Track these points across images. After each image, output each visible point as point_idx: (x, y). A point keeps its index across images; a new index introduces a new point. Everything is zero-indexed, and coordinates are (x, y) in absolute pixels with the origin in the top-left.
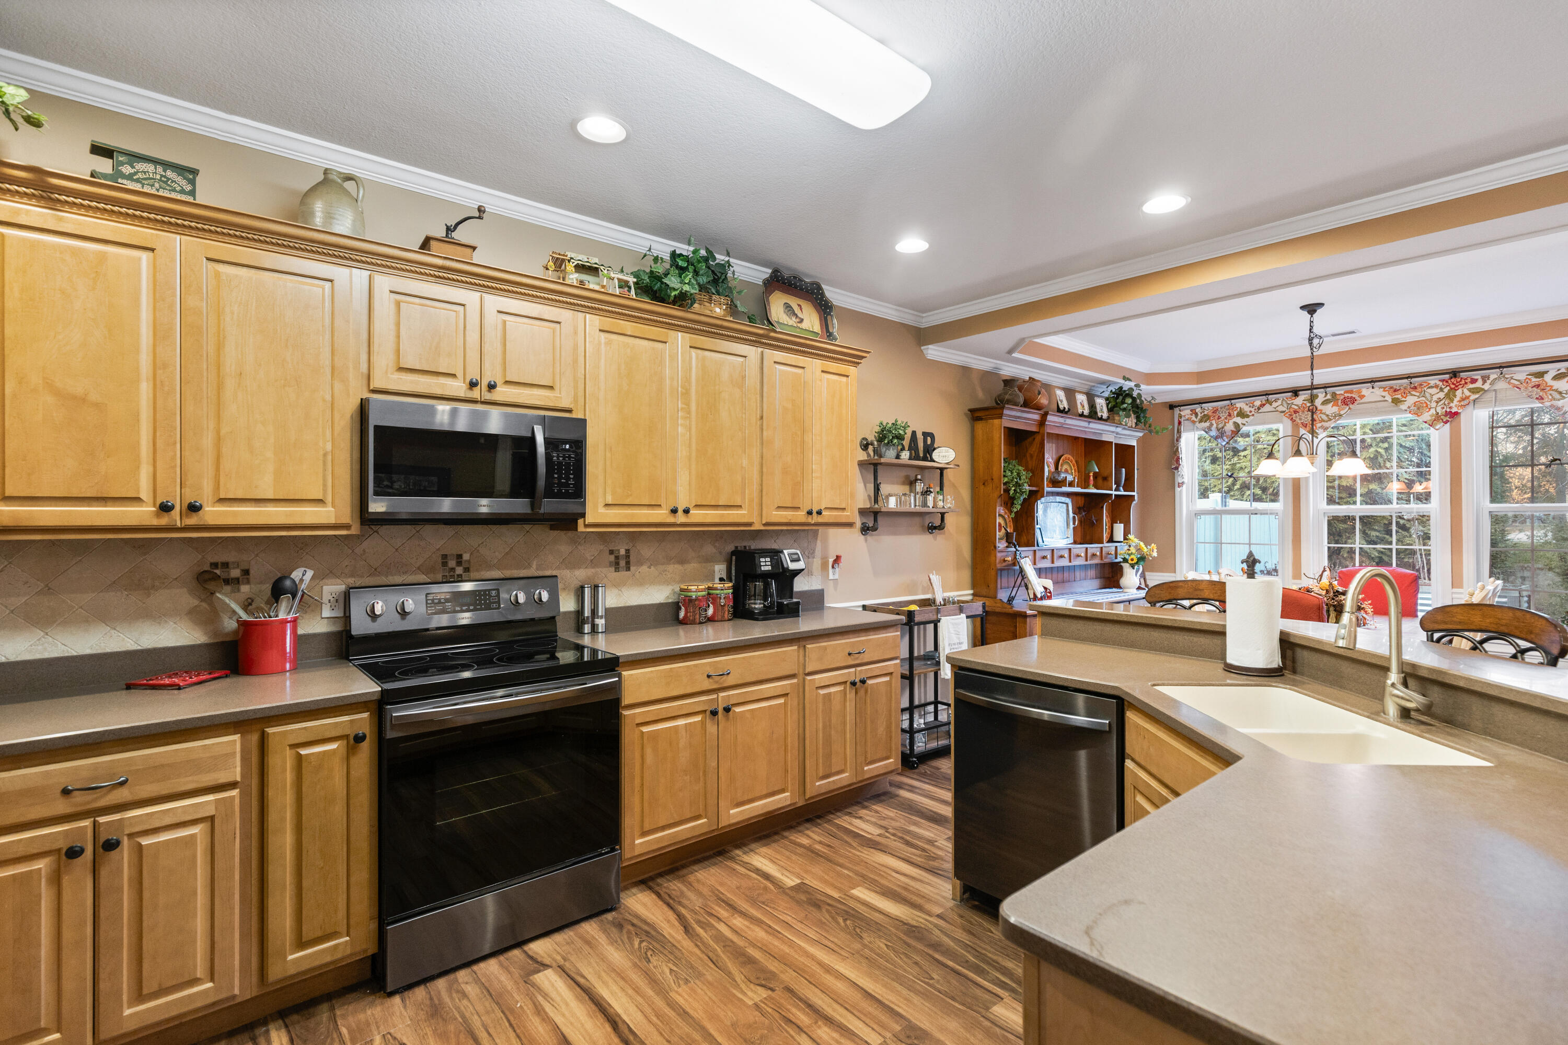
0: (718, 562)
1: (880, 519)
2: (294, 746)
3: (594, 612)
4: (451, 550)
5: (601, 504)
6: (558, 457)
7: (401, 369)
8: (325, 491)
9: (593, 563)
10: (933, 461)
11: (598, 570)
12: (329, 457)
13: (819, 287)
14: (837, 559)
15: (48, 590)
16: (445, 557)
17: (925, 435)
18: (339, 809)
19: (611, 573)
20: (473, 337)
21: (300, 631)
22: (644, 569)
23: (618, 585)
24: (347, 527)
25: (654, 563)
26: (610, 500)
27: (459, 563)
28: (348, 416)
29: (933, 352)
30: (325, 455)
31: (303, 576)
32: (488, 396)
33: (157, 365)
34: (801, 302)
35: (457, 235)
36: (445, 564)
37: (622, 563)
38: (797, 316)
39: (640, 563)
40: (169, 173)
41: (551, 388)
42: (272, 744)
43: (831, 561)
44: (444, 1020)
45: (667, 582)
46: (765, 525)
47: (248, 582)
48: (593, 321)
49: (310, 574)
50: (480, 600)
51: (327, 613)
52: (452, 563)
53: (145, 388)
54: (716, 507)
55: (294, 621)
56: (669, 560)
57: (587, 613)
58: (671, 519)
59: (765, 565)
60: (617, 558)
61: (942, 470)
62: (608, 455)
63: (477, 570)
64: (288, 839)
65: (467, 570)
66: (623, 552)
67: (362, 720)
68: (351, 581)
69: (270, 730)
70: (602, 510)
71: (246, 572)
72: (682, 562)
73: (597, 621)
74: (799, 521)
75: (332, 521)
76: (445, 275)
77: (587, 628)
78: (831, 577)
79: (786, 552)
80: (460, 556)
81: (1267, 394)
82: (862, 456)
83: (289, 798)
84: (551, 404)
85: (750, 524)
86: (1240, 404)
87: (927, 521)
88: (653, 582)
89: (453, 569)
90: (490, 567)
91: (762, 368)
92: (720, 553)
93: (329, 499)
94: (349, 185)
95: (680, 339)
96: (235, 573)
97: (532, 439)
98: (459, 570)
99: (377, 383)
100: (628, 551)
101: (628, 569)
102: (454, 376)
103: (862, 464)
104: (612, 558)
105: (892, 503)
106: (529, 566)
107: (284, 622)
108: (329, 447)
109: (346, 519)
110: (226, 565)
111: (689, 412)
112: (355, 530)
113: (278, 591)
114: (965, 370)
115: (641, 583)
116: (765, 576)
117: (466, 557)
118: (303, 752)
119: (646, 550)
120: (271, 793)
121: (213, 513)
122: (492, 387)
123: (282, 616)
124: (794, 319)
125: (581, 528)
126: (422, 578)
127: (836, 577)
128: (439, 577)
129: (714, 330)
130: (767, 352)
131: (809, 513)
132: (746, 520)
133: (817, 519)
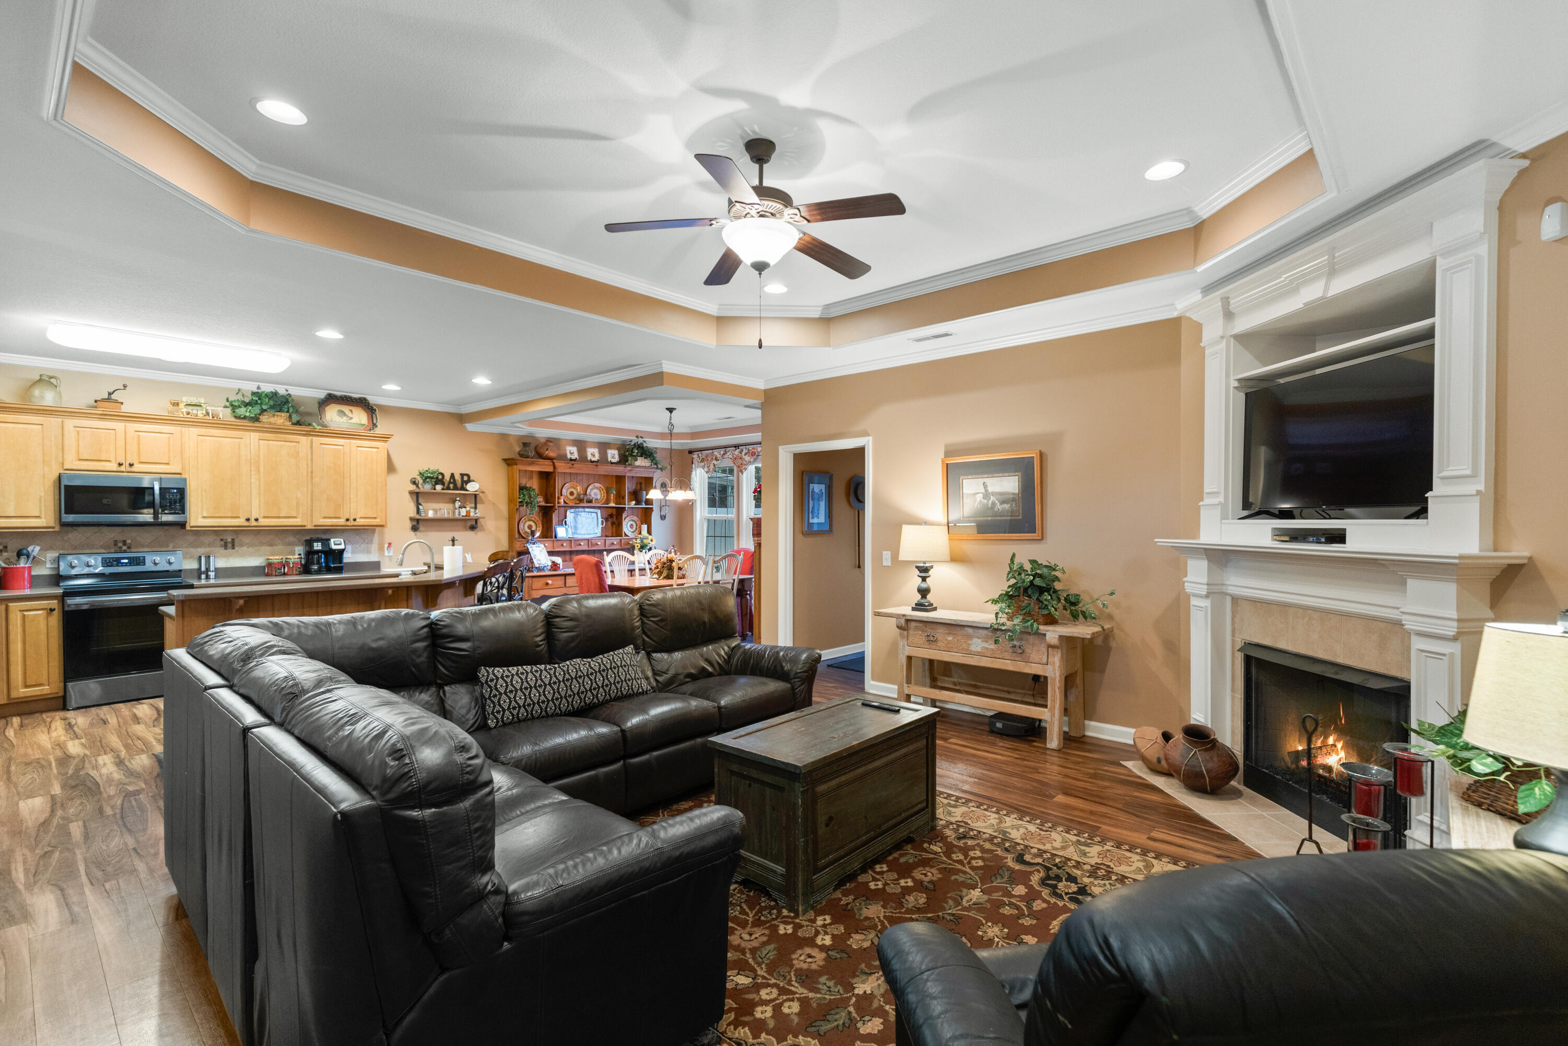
0: (298, 545)
1: (420, 523)
2: (20, 611)
3: (208, 570)
4: (120, 538)
5: (200, 516)
6: (169, 495)
7: (80, 460)
8: (40, 510)
9: (209, 545)
10: (467, 490)
11: (213, 549)
12: (43, 499)
13: (365, 399)
14: (390, 544)
16: (115, 541)
17: (462, 475)
18: (43, 637)
19: (222, 551)
20: (121, 443)
21: (33, 573)
22: (245, 548)
23: (226, 556)
24: (53, 528)
25: (250, 545)
26: (205, 515)
27: (125, 544)
28: (52, 480)
29: (470, 427)
30: (40, 498)
31: (35, 550)
32: (130, 469)
34: (351, 408)
35: (113, 397)
36: (116, 544)
37: (230, 545)
38: (347, 416)
39: (241, 545)
41: (168, 464)
42: (11, 609)
43: (386, 545)
45: (261, 556)
46: (315, 526)
47: (6, 551)
48: (194, 431)
49: (37, 548)
50: (134, 561)
51: (48, 565)
52: (120, 545)
54: (279, 517)
55: (30, 568)
56: (262, 544)
57: (203, 569)
58: (247, 524)
59: (318, 546)
60: (226, 543)
61: (476, 496)
62: (204, 493)
63: (136, 547)
64: (19, 646)
65: (129, 548)
66: (229, 540)
67: (54, 603)
68: (62, 552)
69: (10, 604)
70: (201, 520)
71: (6, 547)
72: (271, 545)
73: (209, 573)
74: (340, 524)
75: (45, 525)
76: (104, 417)
77: (203, 576)
78: (386, 553)
79: (332, 540)
80: (125, 541)
81: (725, 447)
82: (413, 488)
83: (20, 630)
84: (168, 471)
85: (305, 526)
86: (716, 453)
87: (469, 524)
88: (251, 555)
89: (121, 547)
90: (143, 546)
91: (312, 447)
92: (299, 541)
93: (43, 516)
94: (53, 380)
95: (255, 436)
97: (153, 489)
98: (125, 548)
99: (66, 467)
100: (233, 540)
101: (233, 548)
102: (110, 461)
103: (411, 493)
104: (223, 543)
105: (431, 514)
106: (168, 546)
107: (24, 568)
108: (43, 494)
109: (52, 524)
111: (259, 471)
112: (57, 529)
113: (19, 554)
114: (504, 437)
115: (243, 555)
116: (318, 552)
117: (129, 541)
118: (25, 613)
119: (246, 539)
120: (11, 628)
122: (131, 465)
123: (22, 565)
124: (345, 418)
125: (188, 528)
126: (103, 551)
127: (391, 554)
128: (113, 551)
129: (276, 430)
130: (315, 439)
131: (347, 520)
132: (300, 524)
133: (356, 523)
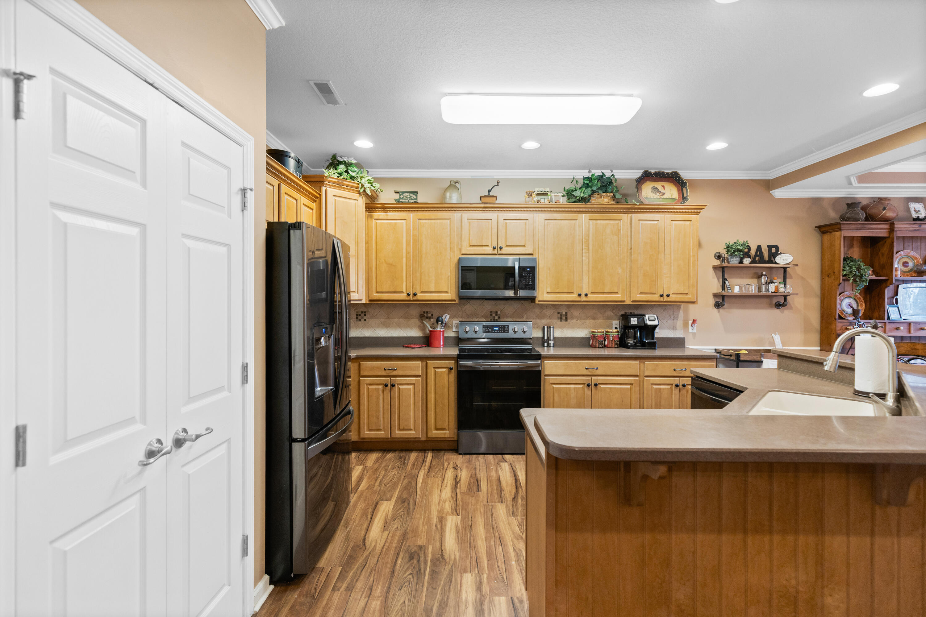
0: (615, 320)
1: (726, 299)
2: (434, 368)
3: (549, 338)
4: (494, 310)
5: (545, 292)
6: (525, 274)
7: (471, 246)
8: (448, 289)
9: (550, 317)
10: (776, 263)
11: (553, 320)
12: (450, 278)
13: (676, 174)
14: (694, 321)
15: (388, 318)
16: (491, 312)
17: (770, 247)
18: (446, 390)
19: (558, 322)
20: (495, 230)
21: (446, 335)
22: (574, 321)
23: (561, 327)
24: (455, 301)
25: (579, 318)
26: (549, 290)
27: (496, 315)
28: (455, 263)
30: (448, 277)
31: (446, 318)
32: (500, 252)
33: (408, 253)
34: (663, 184)
35: (491, 193)
36: (491, 315)
37: (564, 318)
38: (660, 192)
39: (572, 318)
40: (411, 195)
41: (524, 246)
42: (429, 365)
43: (690, 322)
44: (470, 464)
45: (586, 328)
46: (632, 301)
47: (433, 318)
48: (543, 216)
49: (448, 316)
50: (502, 329)
51: (454, 330)
52: (494, 315)
53: (404, 259)
54: (603, 293)
55: (443, 331)
56: (587, 317)
57: (546, 338)
58: (579, 299)
59: (634, 321)
60: (561, 315)
61: (785, 269)
62: (548, 271)
63: (503, 318)
64: (433, 396)
65: (499, 318)
66: (564, 313)
67: (452, 363)
68: (461, 320)
69: (428, 362)
70: (546, 295)
71: (432, 315)
72: (594, 318)
73: (550, 342)
74: (654, 300)
75: (450, 298)
76: (485, 209)
77: (546, 344)
78: (690, 330)
79: (647, 316)
80: (497, 312)
82: (717, 262)
83: (433, 383)
84: (524, 253)
85: (624, 301)
87: (775, 301)
88: (579, 327)
89: (494, 317)
90: (507, 317)
91: (631, 224)
92: (616, 315)
93: (449, 292)
94: (457, 184)
95: (584, 217)
96: (430, 315)
97: (514, 268)
98: (496, 318)
99: (463, 252)
100: (566, 313)
101: (566, 321)
102: (488, 246)
103: (715, 268)
104: (559, 315)
105: (737, 290)
106: (523, 317)
107: (440, 331)
108: (449, 274)
109: (454, 298)
110: (427, 312)
111: (588, 250)
112: (457, 302)
113: (438, 321)
115: (573, 327)
116: (634, 327)
117: (499, 313)
118: (437, 370)
119: (576, 313)
120: (428, 380)
121: (420, 296)
122: (501, 248)
123: (439, 329)
124: (658, 194)
125: (537, 302)
126: (484, 320)
127: (695, 331)
128: (489, 320)
129: (603, 210)
130: (634, 215)
131: (662, 296)
132: (620, 299)
133: (668, 299)
